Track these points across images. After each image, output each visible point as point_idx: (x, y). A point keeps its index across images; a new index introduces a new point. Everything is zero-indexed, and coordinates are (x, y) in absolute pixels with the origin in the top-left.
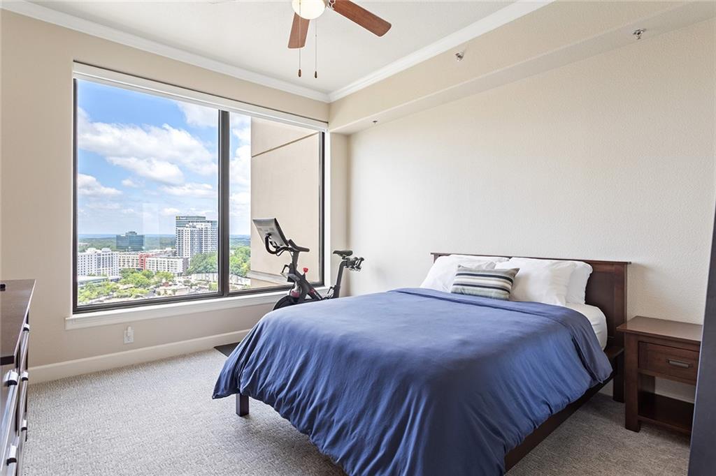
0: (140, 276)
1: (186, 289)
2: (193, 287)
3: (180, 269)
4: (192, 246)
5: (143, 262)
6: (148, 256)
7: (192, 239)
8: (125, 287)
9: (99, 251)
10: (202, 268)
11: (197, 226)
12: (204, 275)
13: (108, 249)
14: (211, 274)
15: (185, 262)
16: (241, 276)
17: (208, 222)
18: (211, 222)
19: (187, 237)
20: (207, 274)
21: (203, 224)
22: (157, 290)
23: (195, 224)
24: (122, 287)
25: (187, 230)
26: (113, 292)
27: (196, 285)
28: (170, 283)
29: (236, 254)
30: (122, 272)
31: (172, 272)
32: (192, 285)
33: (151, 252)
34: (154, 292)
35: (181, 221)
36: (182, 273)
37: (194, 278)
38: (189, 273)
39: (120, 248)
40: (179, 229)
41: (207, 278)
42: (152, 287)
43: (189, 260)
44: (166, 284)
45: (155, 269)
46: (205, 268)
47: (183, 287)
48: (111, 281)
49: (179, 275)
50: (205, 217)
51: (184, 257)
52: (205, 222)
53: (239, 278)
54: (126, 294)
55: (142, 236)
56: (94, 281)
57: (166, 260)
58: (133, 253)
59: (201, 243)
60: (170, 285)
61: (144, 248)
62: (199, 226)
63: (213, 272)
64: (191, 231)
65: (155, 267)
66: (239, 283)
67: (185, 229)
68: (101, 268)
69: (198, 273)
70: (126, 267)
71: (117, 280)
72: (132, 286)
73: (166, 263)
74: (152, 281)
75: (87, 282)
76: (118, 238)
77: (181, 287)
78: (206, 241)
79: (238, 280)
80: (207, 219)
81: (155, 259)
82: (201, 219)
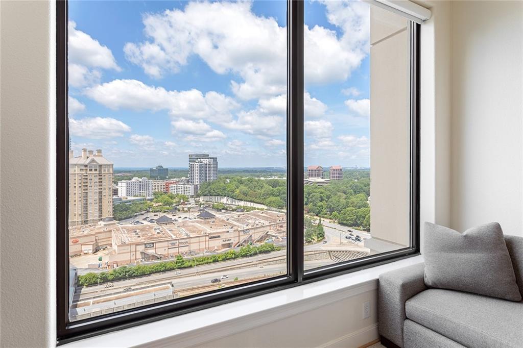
0: (166, 197)
1: (197, 207)
2: (202, 206)
3: (192, 193)
4: (200, 176)
5: (167, 187)
6: (171, 183)
7: (200, 171)
8: (157, 205)
9: (140, 180)
10: (207, 192)
11: (204, 162)
12: (208, 197)
13: (146, 178)
14: (214, 197)
15: (196, 188)
16: (235, 199)
17: (211, 158)
18: (213, 158)
19: (196, 170)
20: (211, 197)
21: (207, 160)
22: (177, 207)
23: (202, 160)
24: (155, 205)
25: (196, 165)
26: (150, 208)
27: (203, 204)
28: (186, 203)
29: (231, 182)
30: (154, 194)
31: (187, 194)
32: (201, 204)
33: (171, 181)
34: (176, 209)
35: (192, 158)
36: (193, 196)
37: (201, 199)
38: (198, 196)
39: (152, 177)
40: (191, 163)
41: (211, 200)
42: (174, 205)
43: (198, 186)
44: (183, 204)
45: (176, 192)
46: (210, 192)
47: (195, 206)
48: (148, 200)
49: (192, 197)
50: (208, 155)
51: (195, 184)
52: (208, 158)
53: (234, 200)
54: (158, 210)
55: (167, 169)
56: (138, 200)
57: (182, 186)
58: (161, 181)
59: (206, 174)
60: (186, 204)
61: (167, 177)
62: (205, 161)
63: (215, 195)
64: (200, 165)
65: (176, 191)
66: (234, 203)
67: (195, 163)
68: (142, 191)
69: (204, 196)
70: (157, 191)
71: (151, 200)
72: (160, 204)
73: (183, 188)
74: (174, 201)
75: (134, 200)
76: (151, 170)
77: (193, 206)
78: (210, 172)
79: (232, 201)
80: (210, 156)
81: (175, 185)
82: (206, 156)
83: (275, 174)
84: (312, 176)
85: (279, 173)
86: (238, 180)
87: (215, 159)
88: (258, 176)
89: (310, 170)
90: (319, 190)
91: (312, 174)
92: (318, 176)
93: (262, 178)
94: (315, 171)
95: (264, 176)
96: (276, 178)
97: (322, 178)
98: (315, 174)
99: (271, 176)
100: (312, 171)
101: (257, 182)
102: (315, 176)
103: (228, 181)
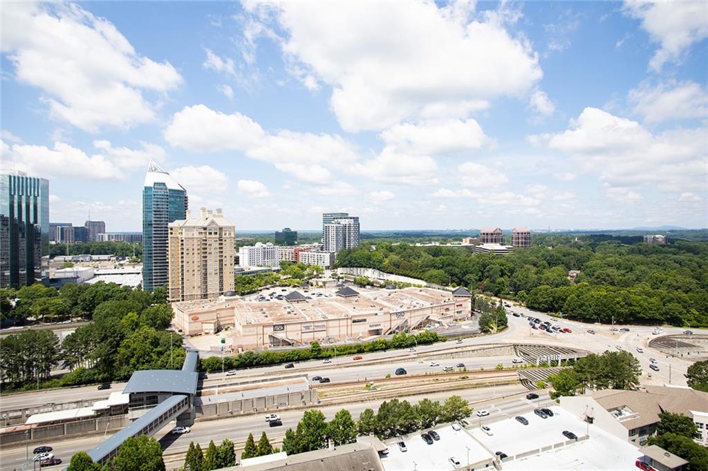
0: (295, 268)
1: (334, 281)
2: (340, 280)
3: (327, 263)
4: (337, 241)
5: (297, 255)
6: (302, 251)
7: (337, 235)
8: (285, 277)
9: (264, 246)
10: (347, 262)
11: (341, 223)
12: (348, 269)
13: (271, 244)
14: (355, 269)
15: (332, 257)
16: (383, 271)
17: (351, 218)
18: (354, 218)
19: (332, 233)
20: (352, 269)
21: (347, 220)
22: (310, 281)
23: (339, 220)
24: (282, 277)
25: (333, 226)
26: (276, 281)
27: (342, 278)
28: (320, 275)
29: (377, 250)
30: (282, 264)
31: (321, 265)
32: (339, 278)
33: (301, 247)
34: (308, 283)
35: (328, 218)
36: (329, 267)
37: (339, 271)
38: (335, 267)
39: (278, 243)
40: (326, 225)
41: (352, 272)
42: (305, 278)
43: (335, 254)
44: (317, 277)
45: (307, 262)
46: (350, 262)
47: (332, 279)
48: (274, 271)
49: (327, 268)
50: (347, 214)
51: (331, 251)
52: (348, 218)
53: (381, 273)
54: (286, 283)
55: (296, 233)
56: (262, 271)
57: (315, 253)
58: (289, 247)
59: (345, 239)
60: (321, 277)
61: (296, 243)
62: (343, 222)
63: (357, 267)
64: (337, 227)
65: (307, 260)
66: (381, 277)
68: (266, 260)
69: (343, 267)
70: (284, 259)
71: (278, 271)
72: (289, 276)
73: (316, 257)
74: (306, 273)
75: (257, 271)
76: (277, 234)
77: (330, 280)
78: (349, 236)
79: (380, 274)
80: (350, 216)
81: (306, 253)
82: (345, 216)
83: (435, 238)
84: (487, 242)
85: (440, 238)
86: (387, 246)
87: (356, 219)
88: (412, 242)
89: (484, 234)
90: (499, 261)
91: (487, 239)
92: (495, 242)
93: (418, 245)
94: (492, 234)
95: (420, 242)
96: (438, 244)
97: (502, 245)
98: (492, 239)
99: (430, 241)
100: (487, 234)
101: (411, 248)
102: (492, 242)
103: (374, 247)
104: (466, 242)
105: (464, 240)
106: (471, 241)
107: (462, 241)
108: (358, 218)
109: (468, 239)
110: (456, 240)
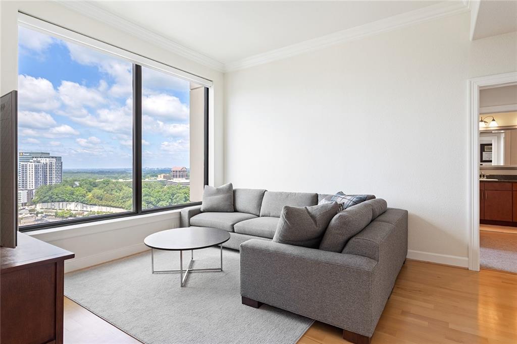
1: (32, 216)
2: (39, 215)
3: (24, 200)
4: (36, 179)
7: (36, 173)
10: (48, 198)
11: (42, 162)
12: (49, 204)
14: (57, 204)
15: (30, 193)
16: (87, 204)
17: (53, 157)
18: (56, 158)
19: (31, 171)
20: (53, 203)
21: (47, 159)
23: (39, 159)
25: (31, 165)
27: (42, 213)
29: (81, 186)
32: (38, 213)
35: (25, 157)
36: (25, 203)
37: (39, 207)
38: (35, 203)
40: (23, 163)
41: (53, 207)
43: (34, 191)
46: (51, 197)
47: (29, 215)
50: (49, 154)
51: (29, 188)
52: (49, 157)
53: (84, 205)
59: (45, 176)
62: (43, 161)
63: (59, 201)
64: (36, 166)
66: (85, 209)
67: (29, 164)
69: (43, 202)
77: (26, 216)
78: (51, 174)
79: (83, 207)
80: (51, 155)
82: (46, 155)
84: (176, 177)
86: (90, 182)
87: (59, 159)
88: (116, 178)
89: (174, 171)
90: (184, 190)
91: (176, 175)
92: (182, 177)
93: (121, 180)
94: (180, 171)
95: (123, 178)
97: (187, 179)
98: (180, 175)
100: (176, 171)
101: (115, 184)
102: (180, 177)
103: (77, 183)
104: (161, 177)
105: (159, 176)
106: (164, 177)
107: (157, 177)
108: (61, 157)
109: (162, 175)
110: (153, 176)
